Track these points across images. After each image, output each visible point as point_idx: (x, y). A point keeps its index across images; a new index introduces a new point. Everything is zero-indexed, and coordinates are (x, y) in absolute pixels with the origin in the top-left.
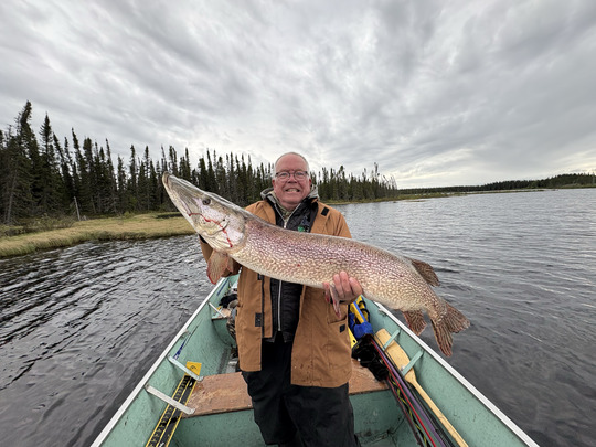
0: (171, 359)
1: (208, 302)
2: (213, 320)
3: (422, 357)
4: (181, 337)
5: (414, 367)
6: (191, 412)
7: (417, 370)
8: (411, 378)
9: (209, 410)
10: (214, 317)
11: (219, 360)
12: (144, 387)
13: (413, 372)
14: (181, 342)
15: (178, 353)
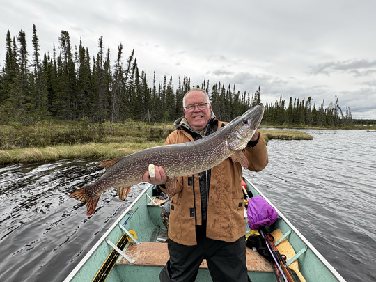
0: (121, 226)
1: (145, 192)
2: (148, 206)
3: (305, 252)
4: (128, 213)
5: (298, 259)
6: (132, 261)
7: (300, 263)
8: (295, 267)
9: (144, 263)
10: (148, 204)
11: (150, 235)
12: (105, 239)
13: (297, 263)
14: (127, 216)
15: (125, 223)
